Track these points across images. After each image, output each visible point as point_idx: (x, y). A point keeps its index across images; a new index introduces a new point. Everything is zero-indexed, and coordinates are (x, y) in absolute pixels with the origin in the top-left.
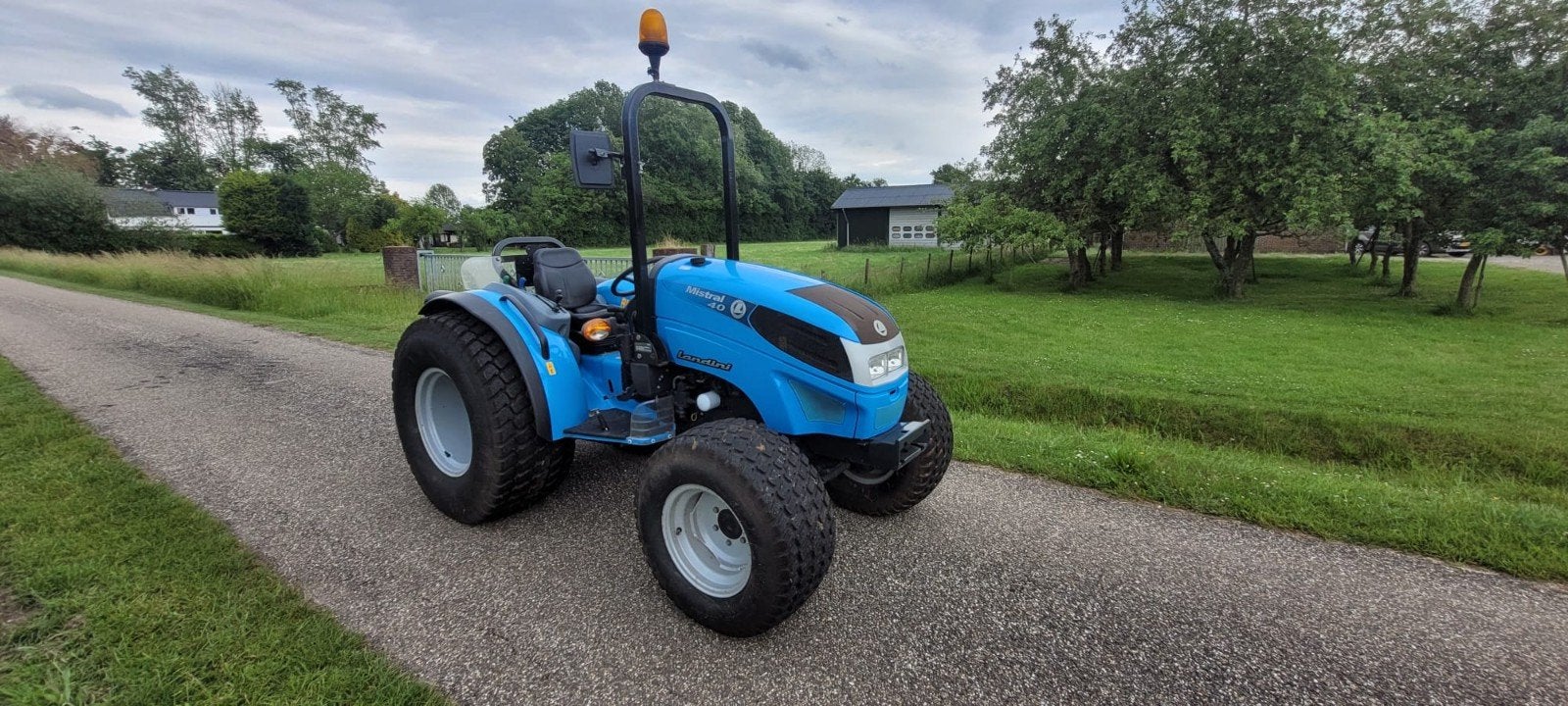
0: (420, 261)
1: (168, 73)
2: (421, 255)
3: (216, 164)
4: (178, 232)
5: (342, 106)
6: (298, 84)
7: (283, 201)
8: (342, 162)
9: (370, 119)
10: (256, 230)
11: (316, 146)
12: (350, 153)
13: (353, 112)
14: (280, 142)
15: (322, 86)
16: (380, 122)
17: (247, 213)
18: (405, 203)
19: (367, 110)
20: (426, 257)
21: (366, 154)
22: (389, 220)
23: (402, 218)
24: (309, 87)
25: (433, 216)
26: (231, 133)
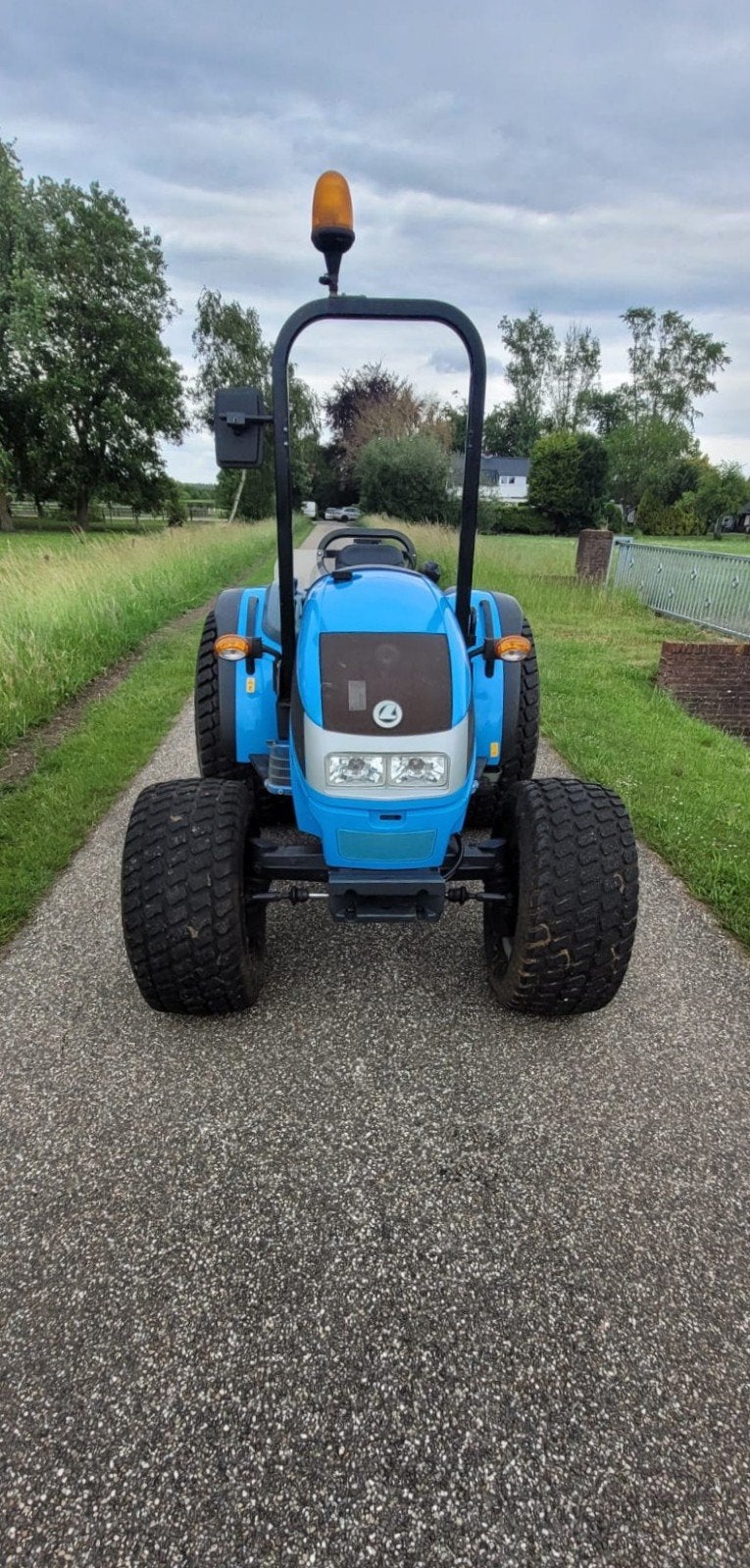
0: (615, 550)
1: (533, 318)
2: (617, 543)
3: (549, 425)
4: (490, 504)
5: (687, 337)
6: (650, 312)
7: (584, 468)
8: (666, 415)
9: (714, 352)
10: (551, 503)
11: (645, 396)
12: (678, 402)
13: (699, 342)
14: (612, 392)
15: (673, 311)
16: (725, 355)
17: (548, 483)
18: (714, 470)
19: (714, 340)
20: (622, 545)
21: (697, 401)
22: (684, 494)
23: (700, 491)
24: (660, 313)
25: (738, 488)
26: (569, 386)
